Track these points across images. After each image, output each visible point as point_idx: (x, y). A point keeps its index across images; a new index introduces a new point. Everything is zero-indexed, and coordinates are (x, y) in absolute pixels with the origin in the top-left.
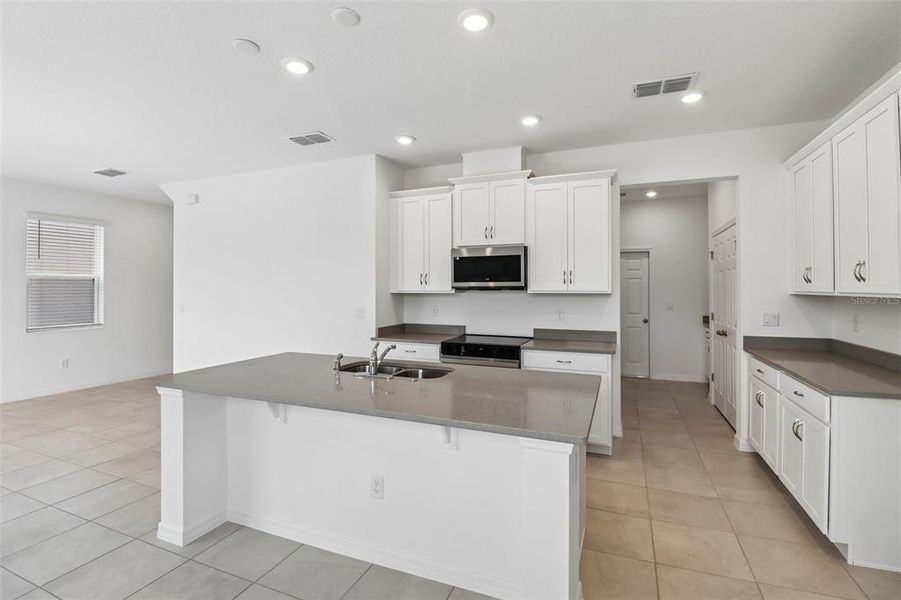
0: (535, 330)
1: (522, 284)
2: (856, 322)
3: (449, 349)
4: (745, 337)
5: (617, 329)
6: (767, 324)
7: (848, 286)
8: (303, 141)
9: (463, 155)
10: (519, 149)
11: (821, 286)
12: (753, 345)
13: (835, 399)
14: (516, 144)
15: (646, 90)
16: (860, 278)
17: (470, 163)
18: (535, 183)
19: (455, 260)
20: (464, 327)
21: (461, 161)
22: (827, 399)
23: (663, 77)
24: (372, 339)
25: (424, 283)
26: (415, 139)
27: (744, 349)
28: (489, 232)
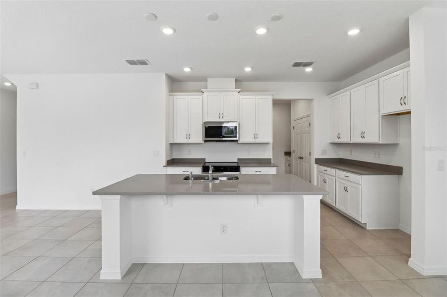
0: (238, 159)
1: (237, 139)
2: (351, 152)
3: (206, 169)
4: (316, 159)
5: (272, 158)
6: (322, 154)
7: (358, 140)
8: (132, 63)
9: (208, 79)
10: (235, 79)
11: (344, 140)
12: (319, 161)
13: (363, 176)
14: (232, 77)
15: (297, 65)
16: (363, 137)
17: (211, 82)
18: (241, 95)
19: (206, 128)
20: (205, 159)
21: (207, 81)
22: (360, 177)
23: (304, 61)
24: (164, 166)
25: (188, 138)
26: (192, 69)
27: (316, 163)
28: (221, 116)
